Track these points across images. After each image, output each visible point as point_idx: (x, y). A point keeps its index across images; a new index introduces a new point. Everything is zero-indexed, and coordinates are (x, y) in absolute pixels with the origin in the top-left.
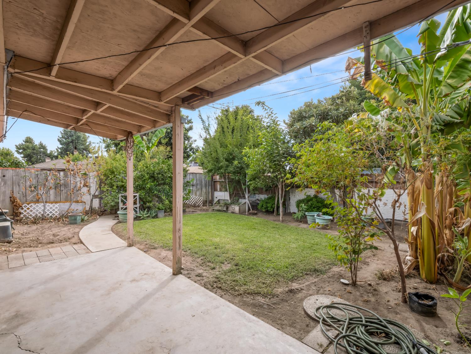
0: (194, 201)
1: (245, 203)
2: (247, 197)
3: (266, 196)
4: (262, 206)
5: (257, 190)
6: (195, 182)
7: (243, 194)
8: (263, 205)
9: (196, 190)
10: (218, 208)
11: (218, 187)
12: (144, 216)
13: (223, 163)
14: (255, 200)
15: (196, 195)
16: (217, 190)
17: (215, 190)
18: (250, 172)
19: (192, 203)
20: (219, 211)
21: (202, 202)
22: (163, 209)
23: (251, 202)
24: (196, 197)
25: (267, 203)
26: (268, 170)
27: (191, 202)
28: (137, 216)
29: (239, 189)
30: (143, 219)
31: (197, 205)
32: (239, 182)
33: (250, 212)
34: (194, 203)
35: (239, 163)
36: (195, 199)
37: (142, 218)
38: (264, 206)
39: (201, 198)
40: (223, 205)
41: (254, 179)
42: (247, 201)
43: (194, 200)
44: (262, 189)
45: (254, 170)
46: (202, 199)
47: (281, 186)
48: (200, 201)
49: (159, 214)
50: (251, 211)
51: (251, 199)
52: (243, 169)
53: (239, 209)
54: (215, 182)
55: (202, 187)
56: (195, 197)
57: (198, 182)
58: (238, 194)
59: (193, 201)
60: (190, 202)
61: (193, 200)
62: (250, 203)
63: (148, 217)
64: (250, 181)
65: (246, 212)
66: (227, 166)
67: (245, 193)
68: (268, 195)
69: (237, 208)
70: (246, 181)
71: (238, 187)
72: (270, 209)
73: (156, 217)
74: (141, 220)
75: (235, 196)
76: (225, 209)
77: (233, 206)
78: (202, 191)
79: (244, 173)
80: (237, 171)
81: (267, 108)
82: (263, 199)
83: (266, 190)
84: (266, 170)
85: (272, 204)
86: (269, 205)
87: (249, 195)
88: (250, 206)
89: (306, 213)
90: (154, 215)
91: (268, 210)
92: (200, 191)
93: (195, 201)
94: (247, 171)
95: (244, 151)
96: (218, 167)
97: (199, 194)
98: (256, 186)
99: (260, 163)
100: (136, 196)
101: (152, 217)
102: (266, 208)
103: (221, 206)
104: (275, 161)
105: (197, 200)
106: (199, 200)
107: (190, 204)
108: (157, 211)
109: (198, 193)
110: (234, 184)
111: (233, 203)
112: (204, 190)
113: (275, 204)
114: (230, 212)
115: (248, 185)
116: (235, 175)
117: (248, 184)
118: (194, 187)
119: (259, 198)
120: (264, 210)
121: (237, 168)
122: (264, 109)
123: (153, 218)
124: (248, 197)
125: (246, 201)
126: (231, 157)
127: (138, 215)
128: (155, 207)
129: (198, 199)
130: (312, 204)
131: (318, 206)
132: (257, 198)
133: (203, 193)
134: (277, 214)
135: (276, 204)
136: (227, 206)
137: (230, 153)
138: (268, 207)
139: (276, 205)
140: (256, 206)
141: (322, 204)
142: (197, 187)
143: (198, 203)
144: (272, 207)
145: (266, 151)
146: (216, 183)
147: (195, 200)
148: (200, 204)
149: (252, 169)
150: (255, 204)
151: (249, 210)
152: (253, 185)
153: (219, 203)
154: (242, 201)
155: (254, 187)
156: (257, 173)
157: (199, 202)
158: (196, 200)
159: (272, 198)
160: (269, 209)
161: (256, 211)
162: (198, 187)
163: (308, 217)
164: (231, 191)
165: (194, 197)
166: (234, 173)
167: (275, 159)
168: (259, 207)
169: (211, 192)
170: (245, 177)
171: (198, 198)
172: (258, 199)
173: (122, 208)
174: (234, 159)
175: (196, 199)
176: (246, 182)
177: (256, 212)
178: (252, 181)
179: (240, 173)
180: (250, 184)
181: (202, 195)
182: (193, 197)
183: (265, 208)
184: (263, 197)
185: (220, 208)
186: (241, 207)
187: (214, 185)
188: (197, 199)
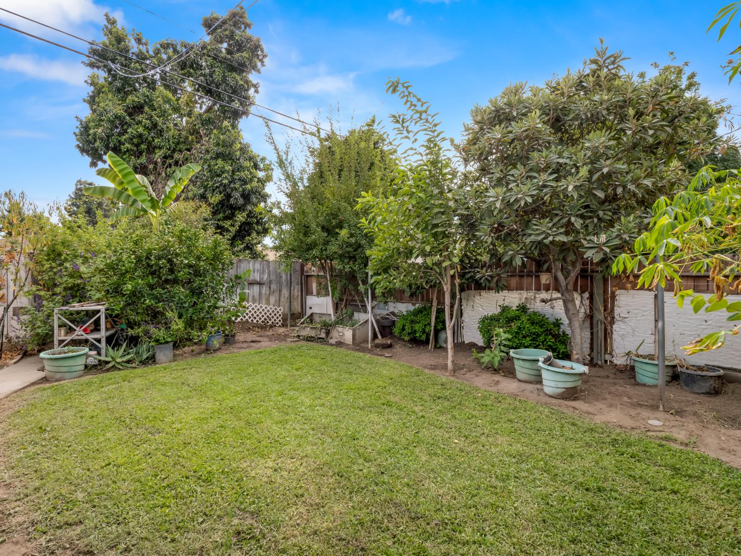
0: (263, 316)
1: (367, 322)
2: (369, 308)
3: (411, 308)
4: (403, 329)
5: (393, 294)
6: (266, 277)
7: (362, 301)
8: (404, 326)
9: (268, 292)
10: (307, 332)
11: (314, 286)
12: (119, 360)
13: (318, 235)
14: (388, 314)
15: (268, 303)
16: (311, 294)
17: (309, 292)
18: (374, 254)
19: (260, 319)
20: (309, 339)
21: (280, 318)
22: (167, 342)
23: (378, 317)
24: (268, 308)
25: (412, 322)
26: (419, 249)
27: (258, 318)
28: (100, 361)
29: (353, 293)
30: (114, 368)
31: (270, 323)
32: (352, 277)
33: (377, 341)
34: (263, 319)
35: (352, 235)
36: (266, 311)
37: (110, 365)
38: (408, 329)
39: (278, 310)
40: (319, 326)
41: (386, 271)
42: (369, 316)
43: (263, 313)
44: (403, 291)
45: (385, 250)
46: (281, 310)
47: (449, 286)
48: (278, 315)
49: (157, 354)
50: (380, 340)
51: (378, 311)
52: (360, 250)
53: (354, 335)
54: (308, 276)
55: (281, 286)
56: (266, 308)
57: (273, 277)
58: (352, 300)
59: (260, 316)
60: (255, 318)
61: (261, 313)
62: (377, 321)
63: (128, 362)
64: (377, 274)
65: (367, 342)
66: (326, 243)
67: (365, 299)
68: (414, 304)
69: (347, 334)
70: (367, 274)
71: (351, 287)
72: (420, 336)
73: (152, 360)
74: (108, 370)
75: (346, 306)
76: (323, 335)
77: (340, 329)
78: (280, 295)
79: (363, 258)
80: (349, 253)
81: (415, 101)
82: (405, 313)
83: (412, 295)
84: (413, 248)
85: (425, 325)
86: (417, 327)
87: (375, 303)
88: (377, 329)
89: (512, 353)
90: (145, 357)
91: (415, 337)
92: (277, 295)
93: (265, 316)
94: (368, 252)
95: (360, 200)
96: (307, 245)
97: (275, 301)
98: (391, 286)
99: (400, 232)
100: (98, 311)
101: (141, 362)
102: (411, 333)
103: (315, 328)
104: (436, 226)
105: (270, 314)
106: (276, 312)
107: (255, 321)
108: (152, 346)
109: (272, 300)
110: (344, 281)
111: (340, 322)
112: (285, 292)
113: (429, 324)
114: (333, 341)
115: (372, 285)
116: (343, 261)
117: (372, 281)
118: (264, 287)
119: (396, 311)
120: (407, 338)
121: (347, 247)
122: (409, 104)
123: (144, 363)
124: (373, 308)
125: (367, 317)
126: (334, 222)
127: (103, 358)
128: (150, 338)
129: (273, 311)
130: (519, 328)
131: (534, 333)
132: (391, 309)
133: (282, 299)
134: (435, 346)
135: (433, 324)
136: (328, 328)
137: (332, 214)
138: (415, 332)
139: (432, 328)
140: (390, 327)
141: (541, 327)
142: (270, 288)
143: (273, 320)
144: (424, 332)
145: (414, 202)
146: (309, 279)
147: (265, 314)
148: (277, 321)
149: (379, 248)
150: (386, 323)
151: (375, 336)
152: (382, 283)
153: (312, 321)
154: (360, 317)
155: (386, 288)
156: (391, 256)
157: (275, 318)
158: (268, 314)
159: (423, 311)
160: (418, 335)
161: (390, 338)
162: (273, 286)
163: (516, 362)
164: (337, 295)
165: (264, 307)
166: (341, 257)
167: (435, 222)
168: (396, 331)
169: (300, 297)
170: (366, 265)
171: (273, 309)
172: (393, 313)
173: (61, 342)
174: (340, 226)
175: (268, 311)
176: (367, 277)
177: (389, 342)
178: (380, 274)
179: (354, 257)
180: (377, 282)
181: (281, 304)
182: (261, 307)
183: (409, 334)
184: (403, 308)
185: (313, 333)
186: (357, 331)
187: (307, 283)
188: (271, 311)
